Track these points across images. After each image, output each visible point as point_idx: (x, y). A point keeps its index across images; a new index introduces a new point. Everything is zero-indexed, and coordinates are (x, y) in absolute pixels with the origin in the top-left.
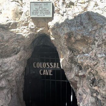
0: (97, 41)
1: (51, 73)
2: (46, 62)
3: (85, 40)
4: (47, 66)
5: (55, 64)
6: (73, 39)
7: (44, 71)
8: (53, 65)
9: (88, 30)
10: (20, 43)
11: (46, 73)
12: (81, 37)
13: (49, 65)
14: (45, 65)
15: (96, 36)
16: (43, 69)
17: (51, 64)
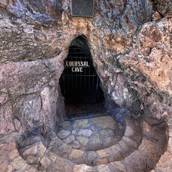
0: (135, 43)
1: (82, 70)
2: (77, 61)
3: (124, 42)
4: (78, 64)
5: (85, 62)
6: (113, 40)
7: (76, 68)
8: (83, 63)
9: (127, 33)
10: (61, 43)
11: (77, 70)
12: (121, 39)
13: (80, 63)
14: (76, 63)
15: (135, 39)
16: (75, 67)
17: (82, 62)
